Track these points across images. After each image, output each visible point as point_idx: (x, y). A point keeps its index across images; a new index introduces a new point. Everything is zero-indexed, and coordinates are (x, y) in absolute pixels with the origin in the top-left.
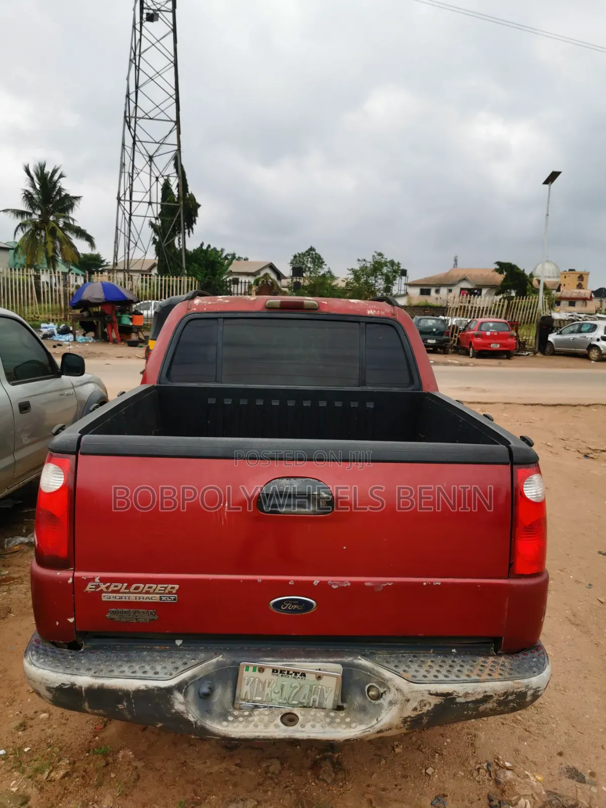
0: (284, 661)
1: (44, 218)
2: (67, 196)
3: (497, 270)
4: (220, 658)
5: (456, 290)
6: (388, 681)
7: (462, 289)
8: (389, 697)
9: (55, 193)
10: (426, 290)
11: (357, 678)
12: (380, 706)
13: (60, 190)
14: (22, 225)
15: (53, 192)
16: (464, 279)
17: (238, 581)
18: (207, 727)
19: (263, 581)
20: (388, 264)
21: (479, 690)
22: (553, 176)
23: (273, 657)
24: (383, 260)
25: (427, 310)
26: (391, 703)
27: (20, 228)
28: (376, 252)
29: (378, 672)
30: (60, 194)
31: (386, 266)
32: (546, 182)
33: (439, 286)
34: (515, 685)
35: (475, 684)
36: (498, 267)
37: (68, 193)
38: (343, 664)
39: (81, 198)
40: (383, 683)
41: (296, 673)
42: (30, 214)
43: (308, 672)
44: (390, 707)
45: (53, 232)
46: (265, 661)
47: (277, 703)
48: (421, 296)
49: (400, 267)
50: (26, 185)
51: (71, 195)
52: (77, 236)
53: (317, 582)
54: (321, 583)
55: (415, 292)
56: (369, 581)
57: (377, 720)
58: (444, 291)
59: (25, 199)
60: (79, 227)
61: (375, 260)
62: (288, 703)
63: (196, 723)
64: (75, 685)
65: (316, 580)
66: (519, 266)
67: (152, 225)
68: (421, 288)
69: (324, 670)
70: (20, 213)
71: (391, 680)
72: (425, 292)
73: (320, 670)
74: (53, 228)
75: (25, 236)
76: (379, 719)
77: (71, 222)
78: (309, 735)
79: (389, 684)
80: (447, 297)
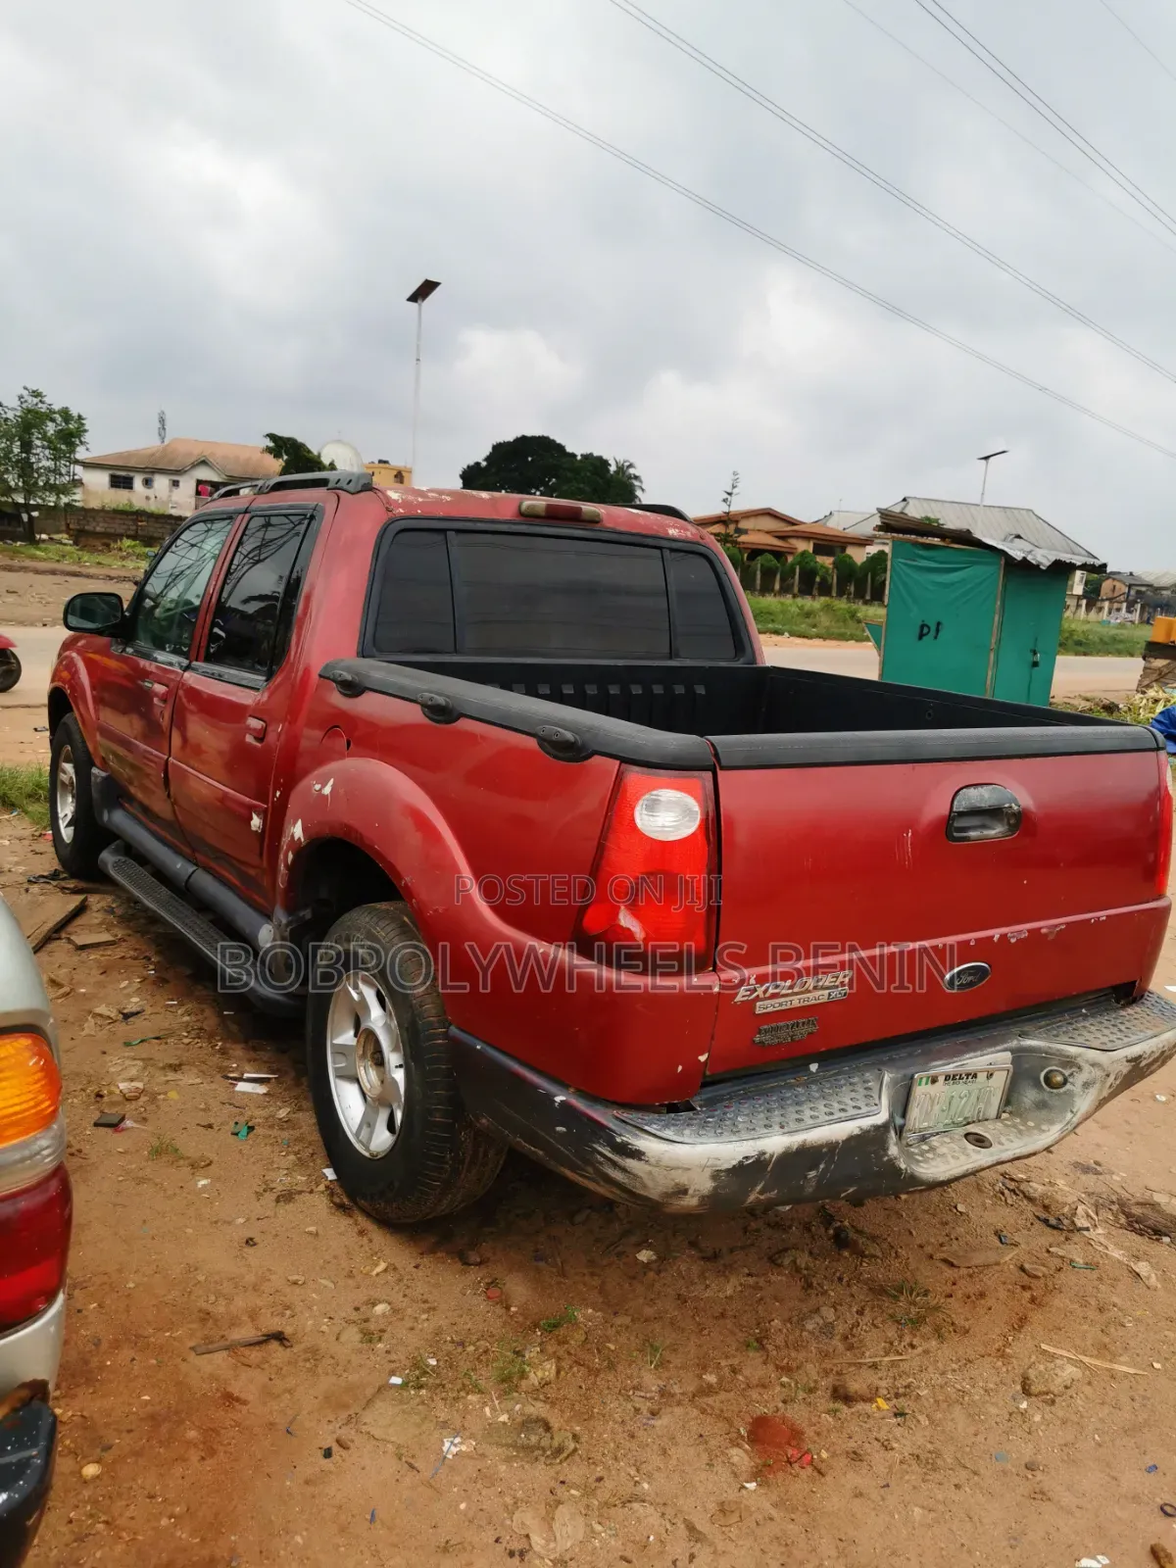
3: (269, 450)
5: (188, 485)
6: (1076, 1058)
7: (199, 482)
8: (1080, 1078)
10: (124, 478)
11: (1027, 1066)
12: (1070, 1095)
16: (204, 463)
20: (57, 416)
21: (1160, 1045)
22: (426, 289)
23: (941, 1059)
24: (43, 408)
25: (141, 521)
26: (1086, 1085)
28: (25, 388)
29: (1058, 1050)
31: (53, 420)
32: (413, 298)
33: (150, 472)
36: (271, 444)
38: (1012, 1051)
40: (1069, 1062)
41: (968, 1076)
43: (979, 1070)
44: (1086, 1091)
46: (934, 1067)
47: (942, 1127)
48: (113, 490)
49: (83, 424)
53: (998, 936)
54: (1001, 937)
55: (98, 481)
56: (1044, 926)
57: (1072, 1112)
58: (161, 483)
61: (24, 406)
62: (953, 1123)
63: (906, 1169)
64: (764, 1153)
65: (997, 934)
66: (310, 446)
68: (111, 472)
69: (994, 1064)
71: (1080, 1055)
72: (121, 482)
73: (990, 1064)
76: (1075, 1110)
79: (1079, 1061)
80: (170, 496)
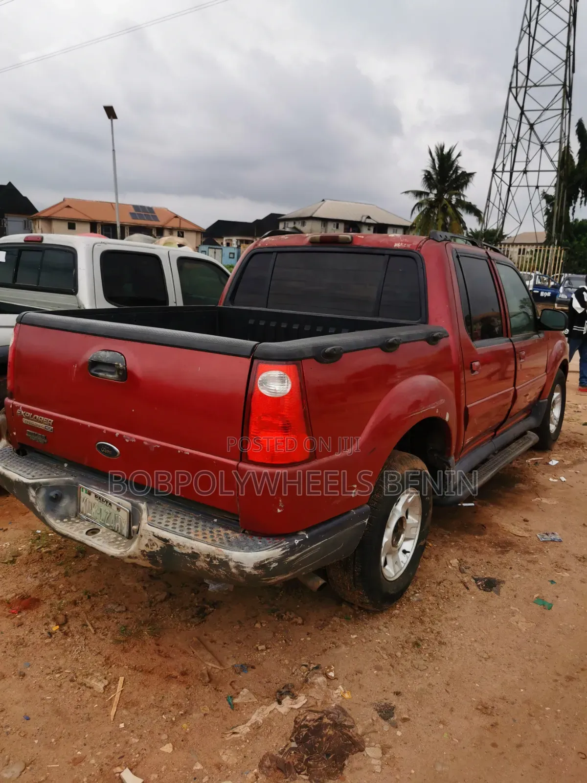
0: (102, 491)
1: (439, 196)
2: (464, 173)
4: (71, 479)
9: (451, 172)
13: (457, 168)
14: (419, 205)
15: (450, 171)
17: (78, 423)
18: (46, 518)
19: (91, 427)
21: (188, 545)
23: (97, 486)
27: (417, 207)
30: (457, 172)
34: (217, 552)
35: (186, 539)
37: (464, 170)
38: (132, 504)
39: (475, 174)
41: (107, 502)
42: (428, 194)
43: (113, 504)
45: (444, 210)
46: (92, 488)
47: (99, 522)
50: (428, 166)
51: (468, 172)
52: (467, 212)
53: (117, 435)
54: (120, 435)
56: (146, 440)
59: (425, 179)
60: (470, 203)
62: (105, 524)
63: (40, 513)
65: (118, 432)
67: (546, 196)
69: (121, 505)
70: (419, 194)
73: (119, 503)
74: (445, 205)
75: (421, 214)
76: (130, 547)
77: (462, 198)
78: (93, 544)
